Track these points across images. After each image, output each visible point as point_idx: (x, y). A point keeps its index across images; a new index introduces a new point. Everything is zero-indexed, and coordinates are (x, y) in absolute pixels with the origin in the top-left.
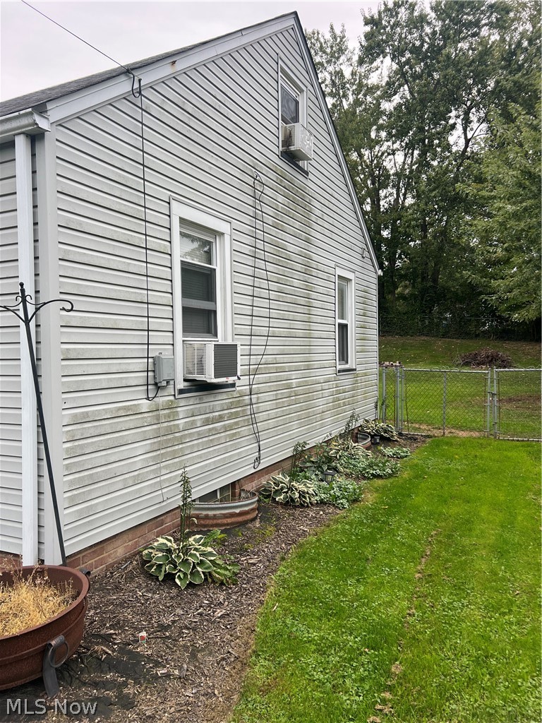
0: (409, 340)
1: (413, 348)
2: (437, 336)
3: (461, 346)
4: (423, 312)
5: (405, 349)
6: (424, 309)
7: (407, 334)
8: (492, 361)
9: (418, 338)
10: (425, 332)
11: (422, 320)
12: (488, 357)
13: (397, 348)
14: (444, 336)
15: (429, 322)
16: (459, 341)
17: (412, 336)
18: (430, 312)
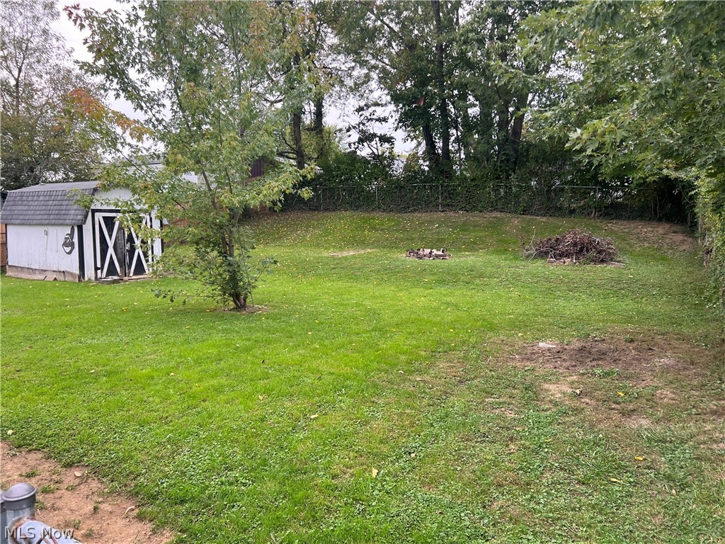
0: (475, 217)
1: (477, 229)
2: (516, 212)
3: (543, 227)
4: (497, 178)
5: (465, 230)
6: (498, 173)
7: (474, 208)
8: (582, 251)
9: (487, 215)
10: (500, 206)
11: (496, 190)
12: (575, 244)
13: (455, 228)
14: (525, 212)
15: (506, 192)
16: (544, 219)
17: (480, 212)
18: (507, 178)
